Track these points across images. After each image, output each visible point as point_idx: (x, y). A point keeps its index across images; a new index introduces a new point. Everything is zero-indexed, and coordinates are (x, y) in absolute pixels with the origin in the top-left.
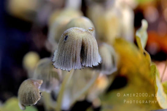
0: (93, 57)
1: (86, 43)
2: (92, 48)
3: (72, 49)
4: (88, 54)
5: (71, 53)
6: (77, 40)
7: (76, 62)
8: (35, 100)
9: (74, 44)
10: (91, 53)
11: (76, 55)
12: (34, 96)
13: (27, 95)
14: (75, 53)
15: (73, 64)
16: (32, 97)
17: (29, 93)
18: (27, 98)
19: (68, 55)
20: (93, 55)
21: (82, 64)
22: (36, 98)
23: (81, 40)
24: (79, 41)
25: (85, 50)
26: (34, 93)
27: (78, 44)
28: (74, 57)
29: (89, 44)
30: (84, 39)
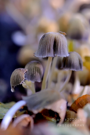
0: (62, 50)
1: (57, 40)
2: (62, 43)
3: (47, 42)
4: (58, 47)
5: (46, 45)
6: (51, 37)
7: (50, 52)
8: (21, 80)
9: (49, 39)
10: (61, 47)
11: (50, 47)
12: (20, 77)
13: (16, 77)
14: (49, 46)
15: (48, 54)
16: (19, 78)
17: (17, 76)
18: (15, 79)
19: (44, 47)
20: (62, 49)
21: (54, 54)
22: (21, 79)
23: (54, 37)
24: (52, 37)
25: (57, 45)
26: (20, 75)
27: (52, 39)
28: (49, 48)
29: (59, 40)
30: (56, 37)
